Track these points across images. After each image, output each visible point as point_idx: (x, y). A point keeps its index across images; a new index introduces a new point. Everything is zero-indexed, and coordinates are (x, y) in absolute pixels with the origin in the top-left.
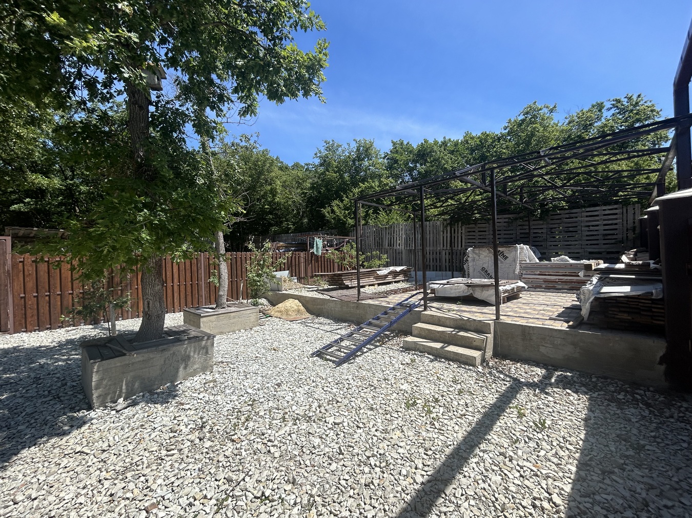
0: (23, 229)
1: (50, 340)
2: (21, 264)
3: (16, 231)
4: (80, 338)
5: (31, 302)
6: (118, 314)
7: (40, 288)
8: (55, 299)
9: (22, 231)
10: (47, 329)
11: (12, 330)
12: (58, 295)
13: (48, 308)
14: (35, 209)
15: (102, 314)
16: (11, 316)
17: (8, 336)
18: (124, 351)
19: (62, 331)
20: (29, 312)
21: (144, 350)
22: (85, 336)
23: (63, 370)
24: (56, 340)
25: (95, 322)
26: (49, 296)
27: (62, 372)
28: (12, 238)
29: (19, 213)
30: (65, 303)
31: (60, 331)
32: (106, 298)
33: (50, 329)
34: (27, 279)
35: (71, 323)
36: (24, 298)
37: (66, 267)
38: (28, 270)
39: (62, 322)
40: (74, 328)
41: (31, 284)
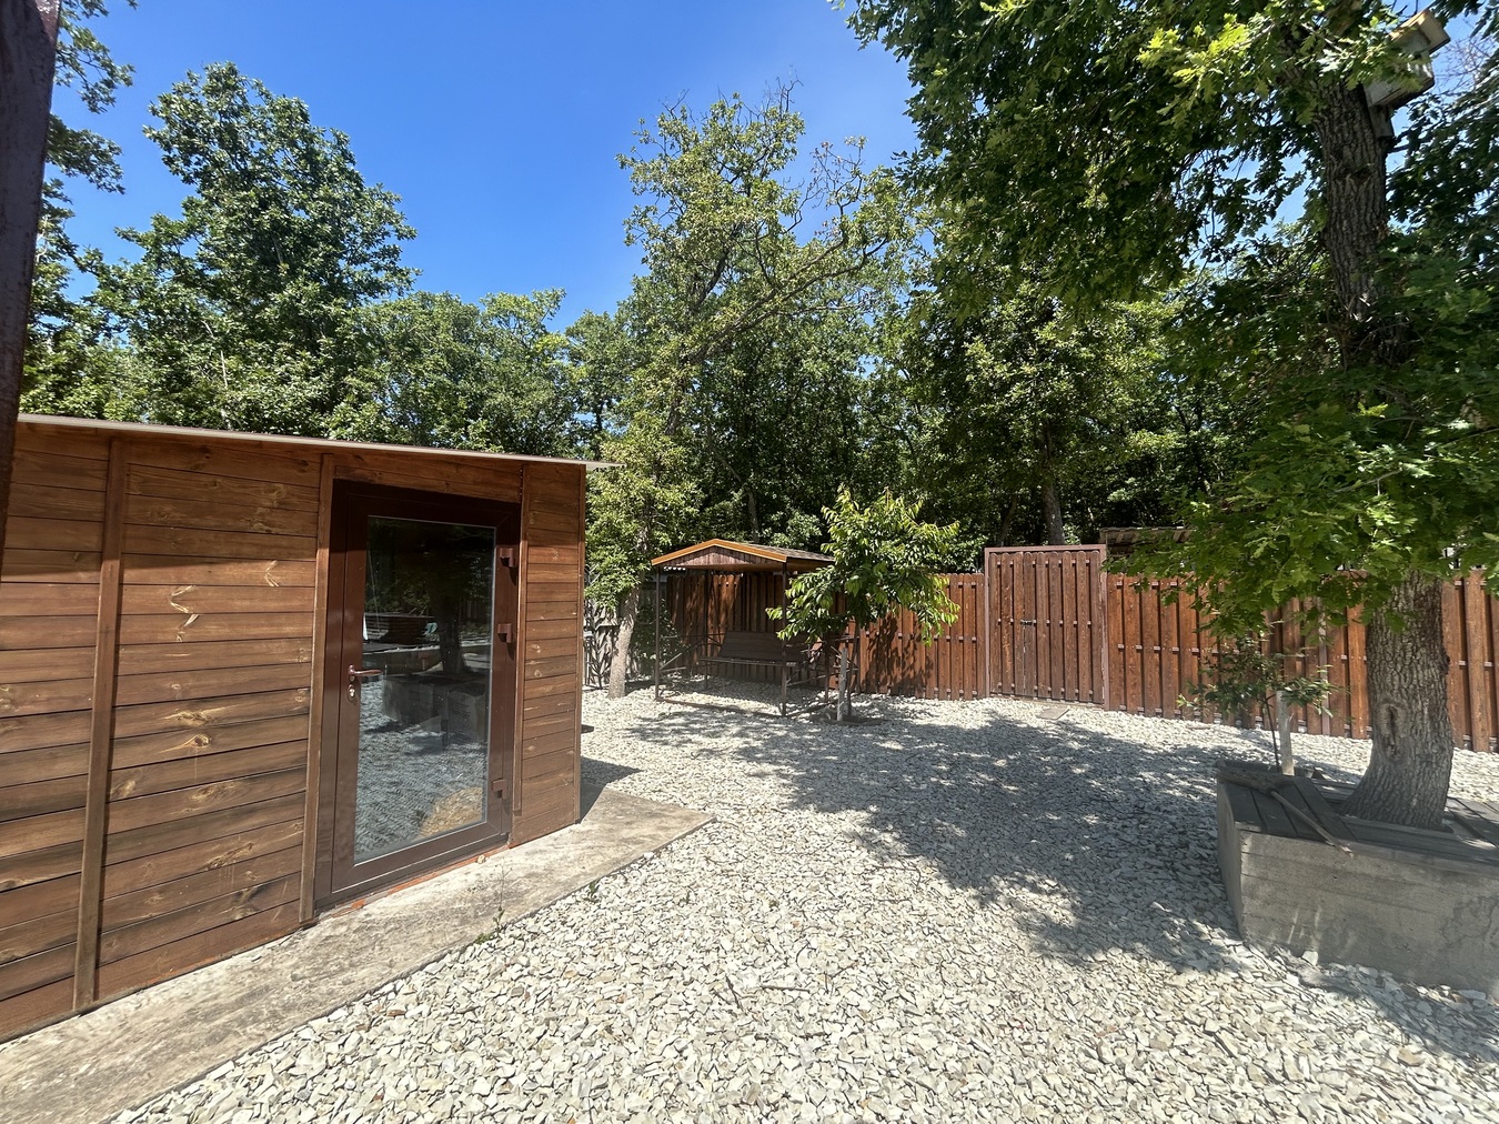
0: (1123, 530)
1: (1161, 739)
2: (1119, 591)
3: (1114, 535)
4: (1213, 750)
5: (1133, 659)
6: (1296, 717)
7: (1145, 635)
8: (1169, 660)
9: (1121, 534)
10: (1157, 714)
11: (1106, 704)
12: (1174, 653)
13: (1158, 676)
14: (1141, 494)
15: (1258, 710)
16: (1106, 678)
17: (1102, 713)
18: (1320, 830)
19: (1181, 725)
20: (1130, 677)
21: (1383, 850)
22: (1224, 749)
23: (1183, 810)
24: (1170, 741)
25: (1245, 723)
26: (1160, 652)
27: (1181, 814)
28: (1109, 546)
29: (1119, 504)
30: (1186, 672)
31: (1177, 725)
32: (1267, 674)
33: (1161, 715)
34: (1127, 618)
35: (1197, 713)
36: (1123, 650)
37: (1187, 600)
38: (1129, 603)
39: (1181, 709)
40: (1202, 725)
41: (1132, 628)
